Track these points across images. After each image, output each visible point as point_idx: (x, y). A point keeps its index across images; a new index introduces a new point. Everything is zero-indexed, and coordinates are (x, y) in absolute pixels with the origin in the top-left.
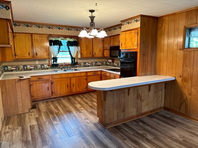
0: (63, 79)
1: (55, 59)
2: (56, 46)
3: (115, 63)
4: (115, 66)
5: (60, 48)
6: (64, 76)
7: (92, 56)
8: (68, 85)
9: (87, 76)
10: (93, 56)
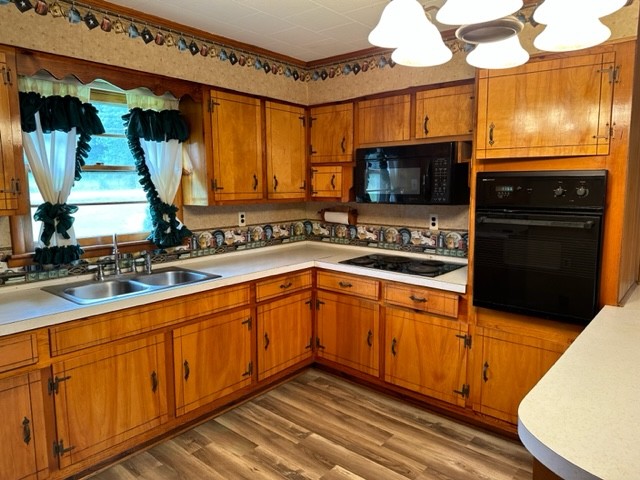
0: (128, 346)
1: (57, 216)
2: (59, 134)
3: (361, 230)
4: (367, 243)
5: (87, 147)
6: (131, 325)
7: (261, 196)
8: (154, 375)
9: (254, 305)
10: (266, 193)
